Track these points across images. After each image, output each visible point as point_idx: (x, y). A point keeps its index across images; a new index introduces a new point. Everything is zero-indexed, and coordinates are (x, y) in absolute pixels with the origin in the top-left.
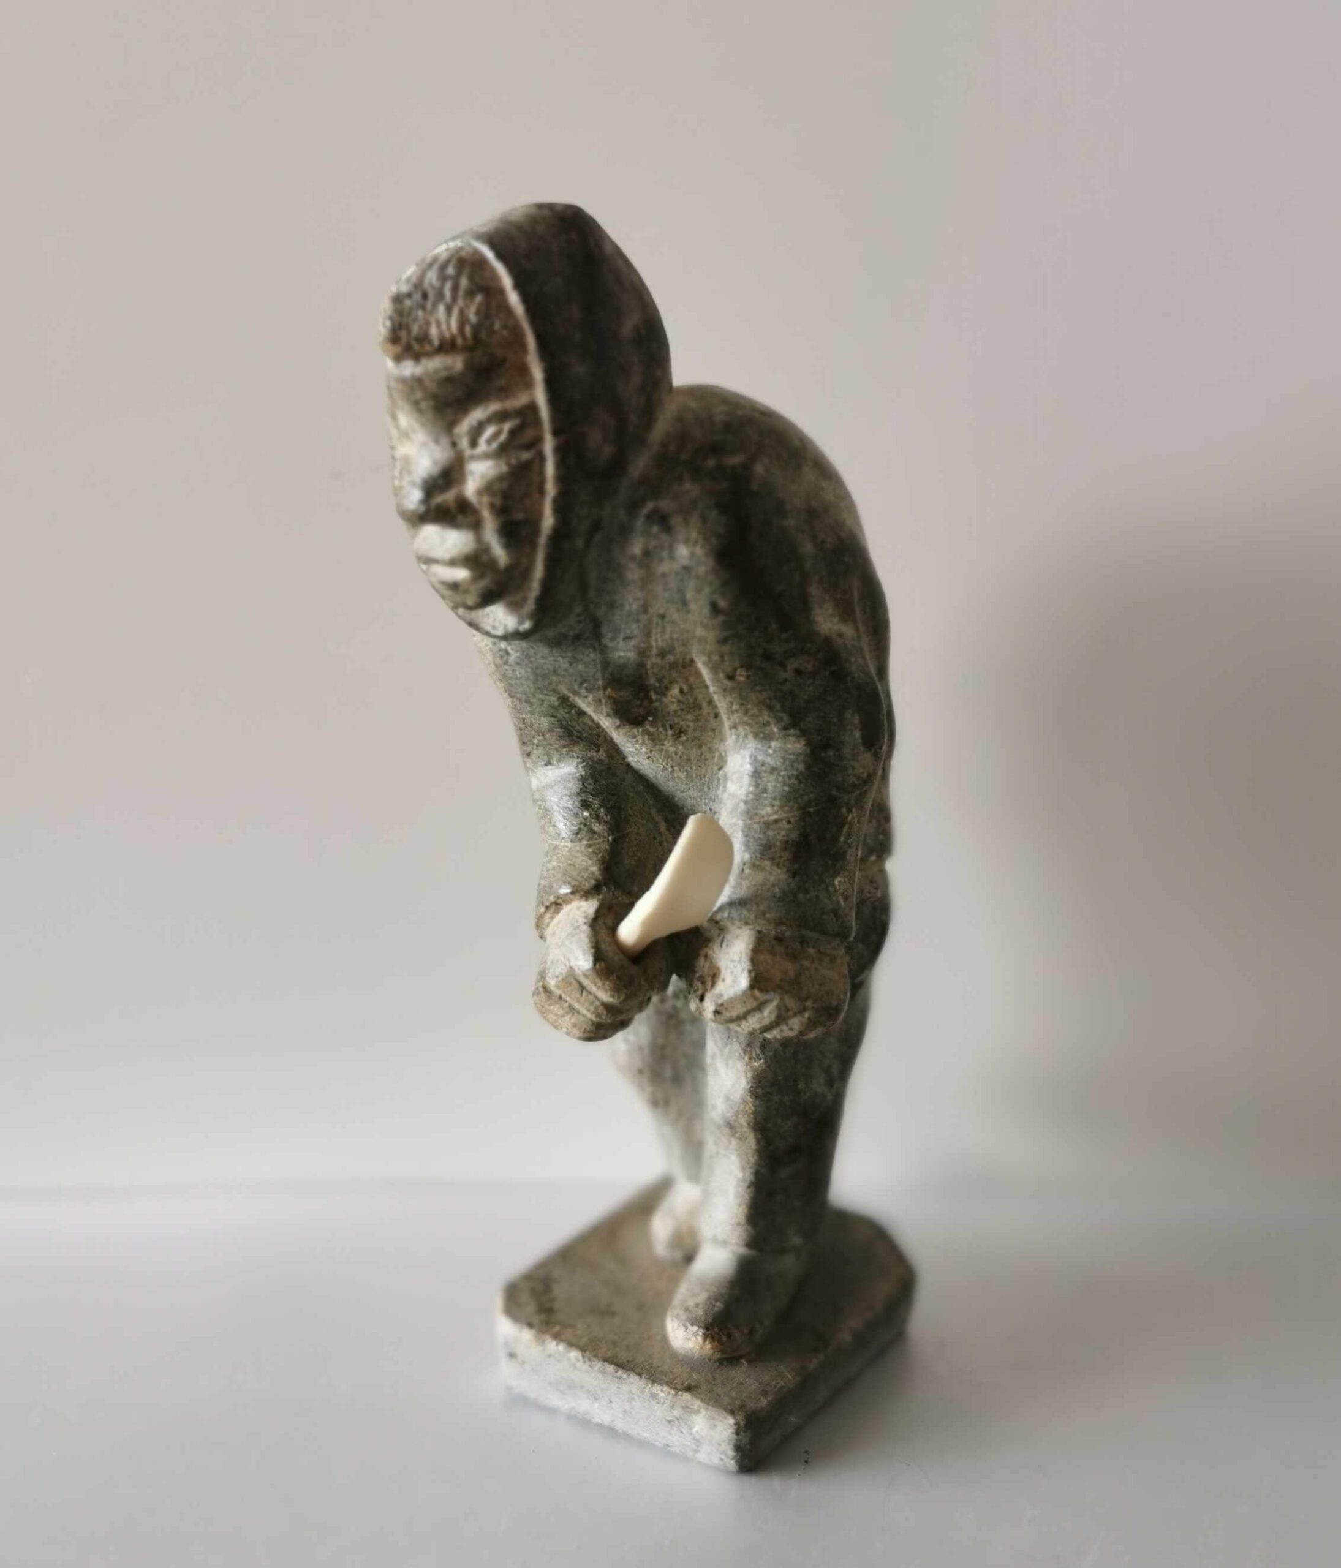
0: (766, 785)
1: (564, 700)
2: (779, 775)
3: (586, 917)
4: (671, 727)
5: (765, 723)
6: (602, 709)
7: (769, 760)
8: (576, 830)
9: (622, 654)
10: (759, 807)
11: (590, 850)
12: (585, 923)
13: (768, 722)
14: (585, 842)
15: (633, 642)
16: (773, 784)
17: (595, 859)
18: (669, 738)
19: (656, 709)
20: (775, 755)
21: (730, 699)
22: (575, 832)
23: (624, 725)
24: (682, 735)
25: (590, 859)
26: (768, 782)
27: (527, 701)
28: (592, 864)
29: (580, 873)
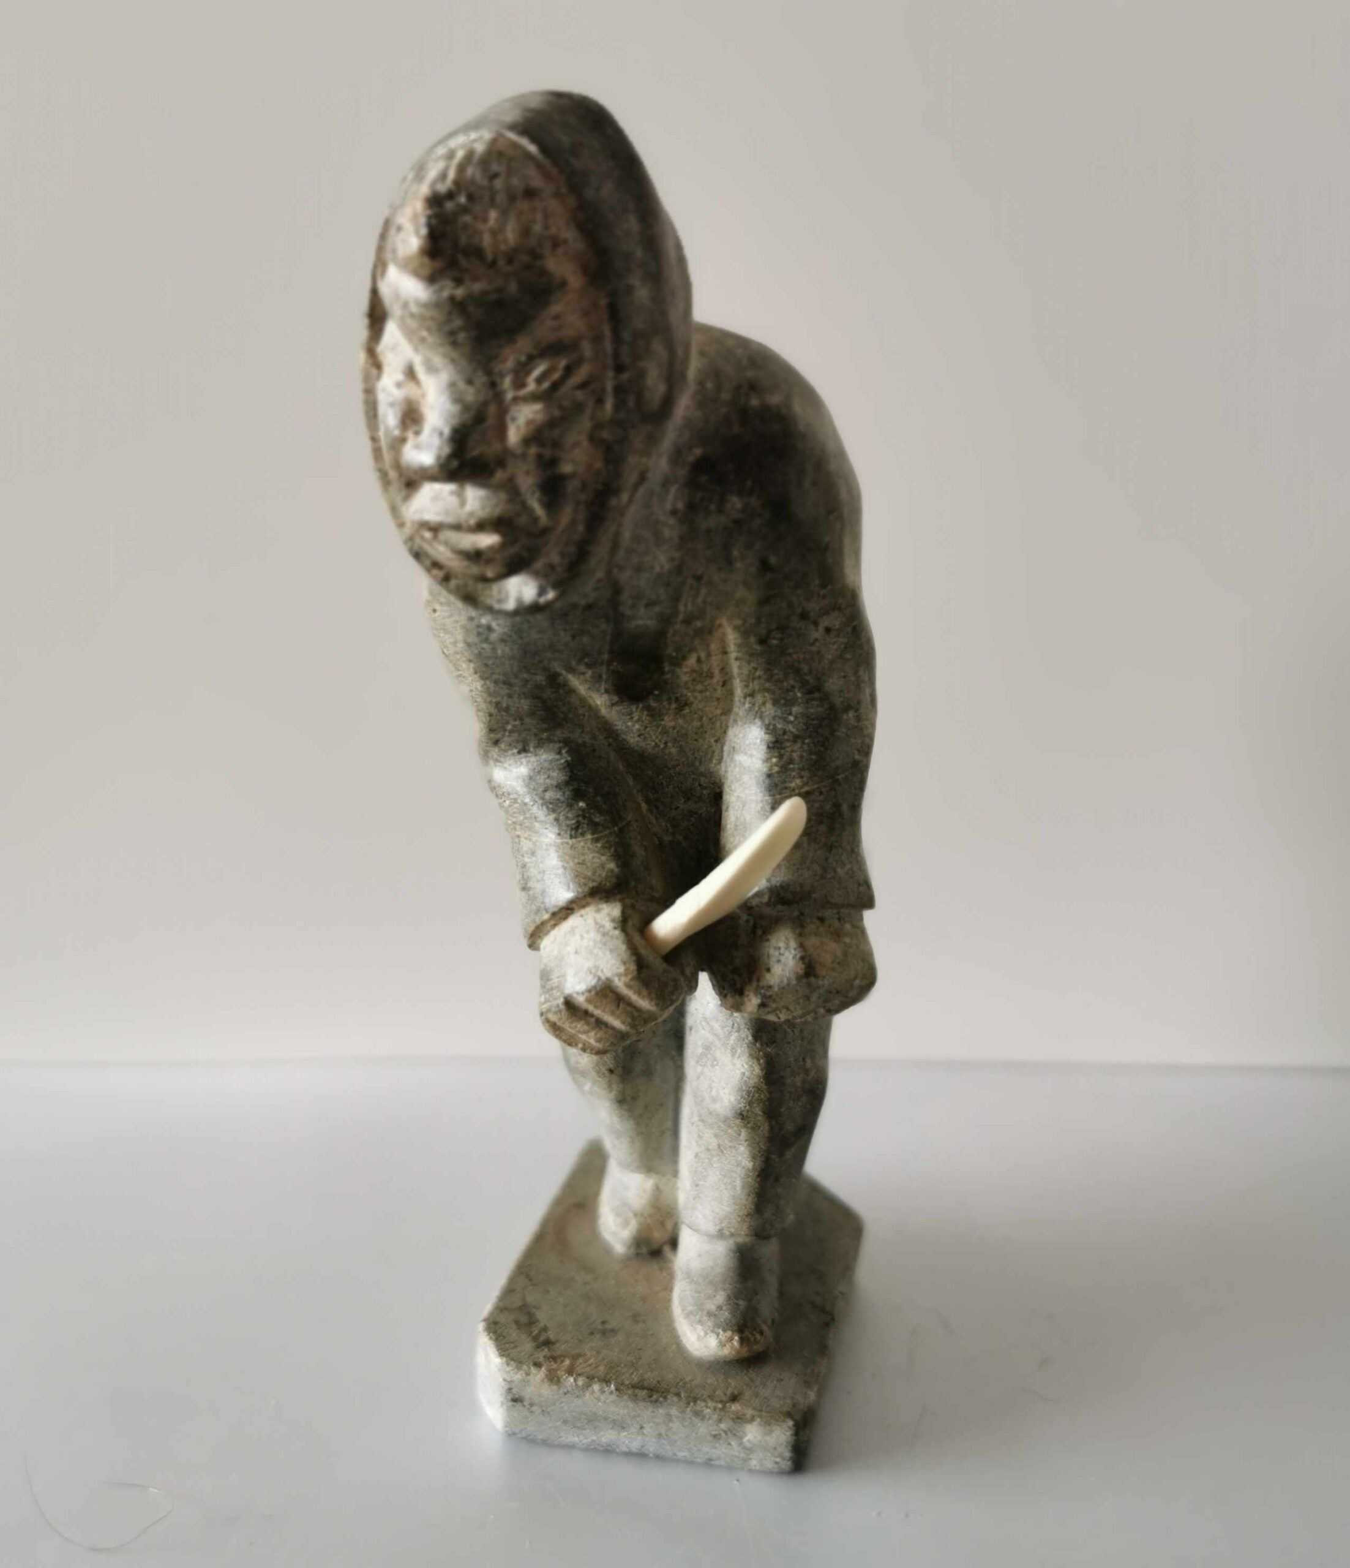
0: (791, 755)
1: (553, 679)
2: (803, 743)
3: (613, 920)
4: (677, 699)
5: (789, 688)
6: (600, 686)
7: (790, 727)
8: (574, 824)
9: (640, 622)
10: (787, 780)
11: (599, 845)
12: (615, 928)
13: (793, 687)
14: (589, 836)
15: (657, 609)
16: (798, 753)
17: (609, 854)
18: (672, 712)
19: (666, 682)
20: (796, 722)
21: (755, 665)
22: (574, 826)
23: (622, 702)
24: (687, 707)
25: (603, 855)
26: (793, 751)
27: (505, 683)
28: (607, 860)
29: (596, 872)
